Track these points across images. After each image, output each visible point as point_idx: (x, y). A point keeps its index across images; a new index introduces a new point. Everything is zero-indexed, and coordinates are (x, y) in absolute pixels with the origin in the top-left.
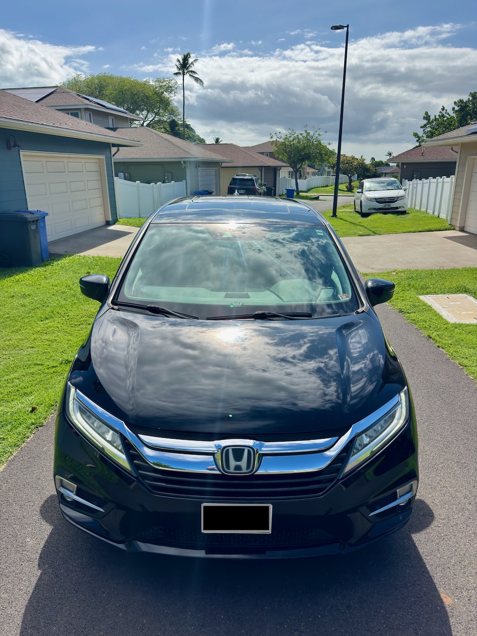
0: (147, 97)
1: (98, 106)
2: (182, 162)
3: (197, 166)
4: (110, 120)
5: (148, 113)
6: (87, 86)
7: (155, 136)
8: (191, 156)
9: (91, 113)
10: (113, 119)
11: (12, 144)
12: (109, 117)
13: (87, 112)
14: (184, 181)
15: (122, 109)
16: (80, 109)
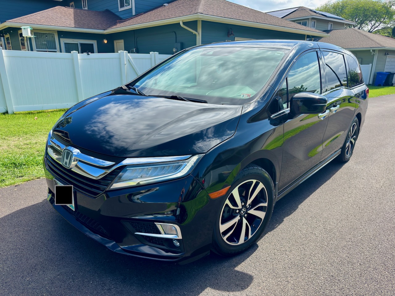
0: (377, 11)
1: (321, 16)
2: (371, 51)
3: (387, 54)
4: (330, 26)
5: (376, 22)
6: (333, 8)
7: (357, 33)
8: (380, 46)
9: (316, 21)
10: (331, 25)
11: (230, 33)
12: (329, 23)
13: (312, 20)
14: (371, 65)
15: (340, 18)
16: (308, 19)
